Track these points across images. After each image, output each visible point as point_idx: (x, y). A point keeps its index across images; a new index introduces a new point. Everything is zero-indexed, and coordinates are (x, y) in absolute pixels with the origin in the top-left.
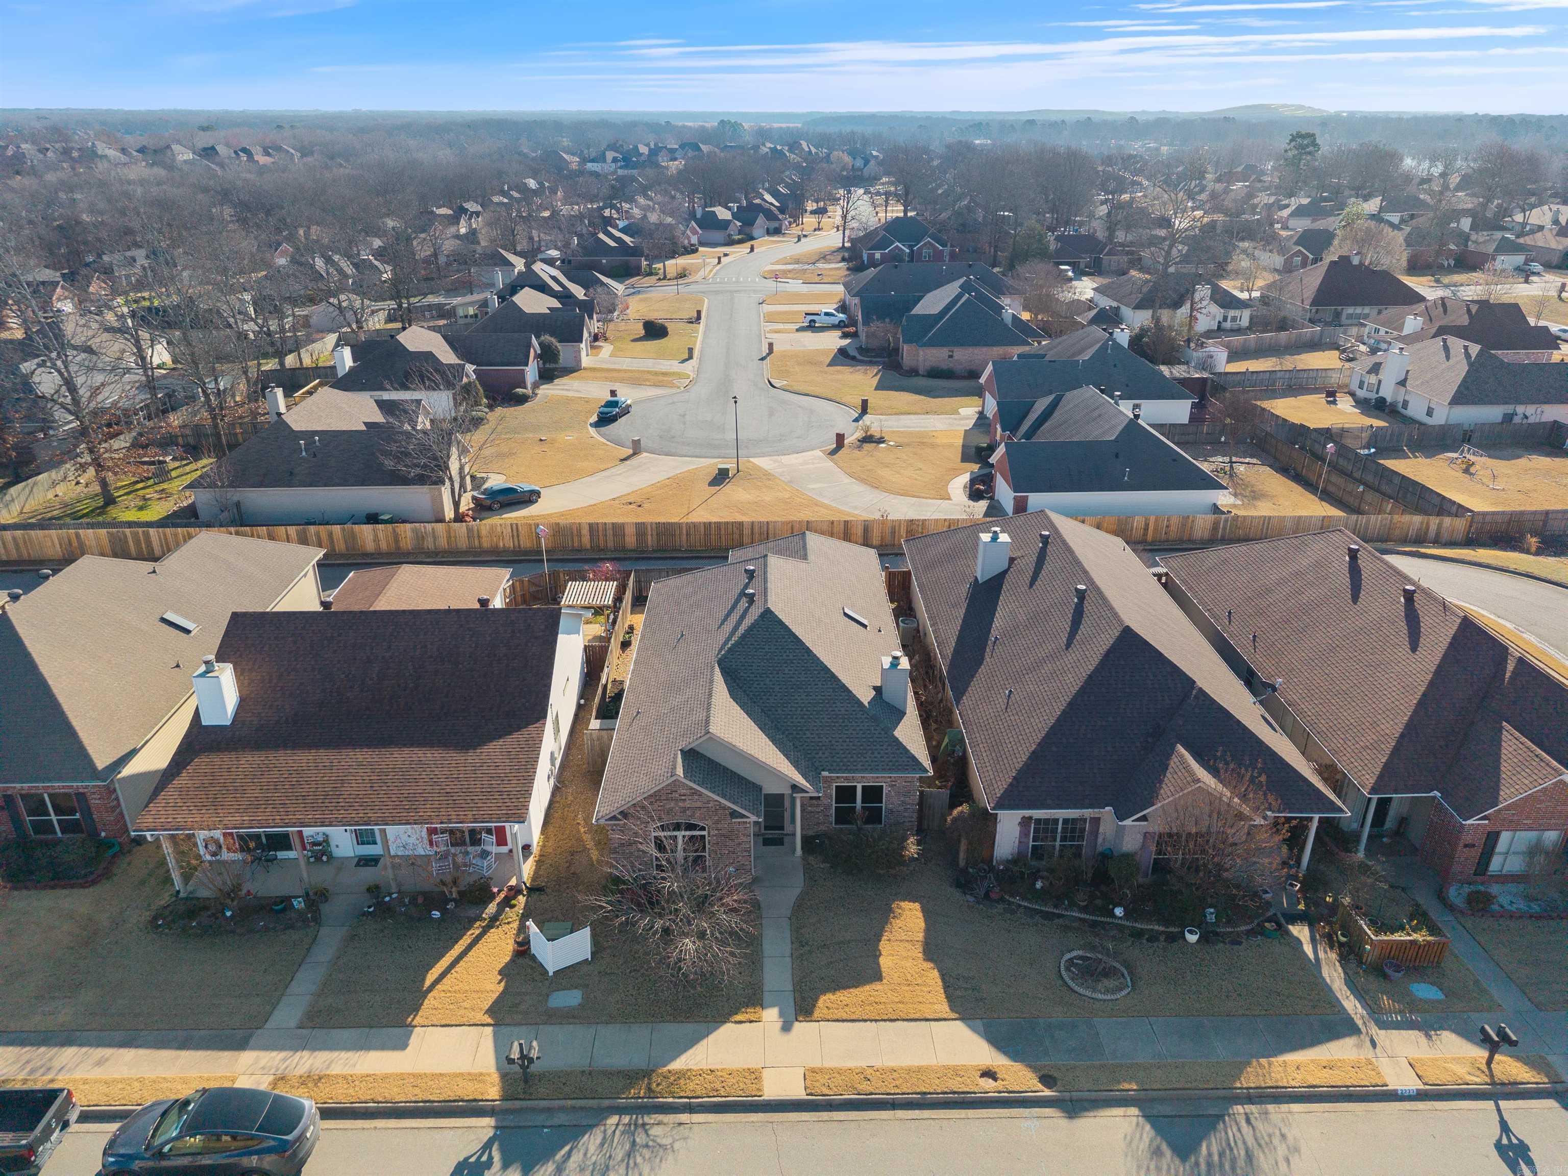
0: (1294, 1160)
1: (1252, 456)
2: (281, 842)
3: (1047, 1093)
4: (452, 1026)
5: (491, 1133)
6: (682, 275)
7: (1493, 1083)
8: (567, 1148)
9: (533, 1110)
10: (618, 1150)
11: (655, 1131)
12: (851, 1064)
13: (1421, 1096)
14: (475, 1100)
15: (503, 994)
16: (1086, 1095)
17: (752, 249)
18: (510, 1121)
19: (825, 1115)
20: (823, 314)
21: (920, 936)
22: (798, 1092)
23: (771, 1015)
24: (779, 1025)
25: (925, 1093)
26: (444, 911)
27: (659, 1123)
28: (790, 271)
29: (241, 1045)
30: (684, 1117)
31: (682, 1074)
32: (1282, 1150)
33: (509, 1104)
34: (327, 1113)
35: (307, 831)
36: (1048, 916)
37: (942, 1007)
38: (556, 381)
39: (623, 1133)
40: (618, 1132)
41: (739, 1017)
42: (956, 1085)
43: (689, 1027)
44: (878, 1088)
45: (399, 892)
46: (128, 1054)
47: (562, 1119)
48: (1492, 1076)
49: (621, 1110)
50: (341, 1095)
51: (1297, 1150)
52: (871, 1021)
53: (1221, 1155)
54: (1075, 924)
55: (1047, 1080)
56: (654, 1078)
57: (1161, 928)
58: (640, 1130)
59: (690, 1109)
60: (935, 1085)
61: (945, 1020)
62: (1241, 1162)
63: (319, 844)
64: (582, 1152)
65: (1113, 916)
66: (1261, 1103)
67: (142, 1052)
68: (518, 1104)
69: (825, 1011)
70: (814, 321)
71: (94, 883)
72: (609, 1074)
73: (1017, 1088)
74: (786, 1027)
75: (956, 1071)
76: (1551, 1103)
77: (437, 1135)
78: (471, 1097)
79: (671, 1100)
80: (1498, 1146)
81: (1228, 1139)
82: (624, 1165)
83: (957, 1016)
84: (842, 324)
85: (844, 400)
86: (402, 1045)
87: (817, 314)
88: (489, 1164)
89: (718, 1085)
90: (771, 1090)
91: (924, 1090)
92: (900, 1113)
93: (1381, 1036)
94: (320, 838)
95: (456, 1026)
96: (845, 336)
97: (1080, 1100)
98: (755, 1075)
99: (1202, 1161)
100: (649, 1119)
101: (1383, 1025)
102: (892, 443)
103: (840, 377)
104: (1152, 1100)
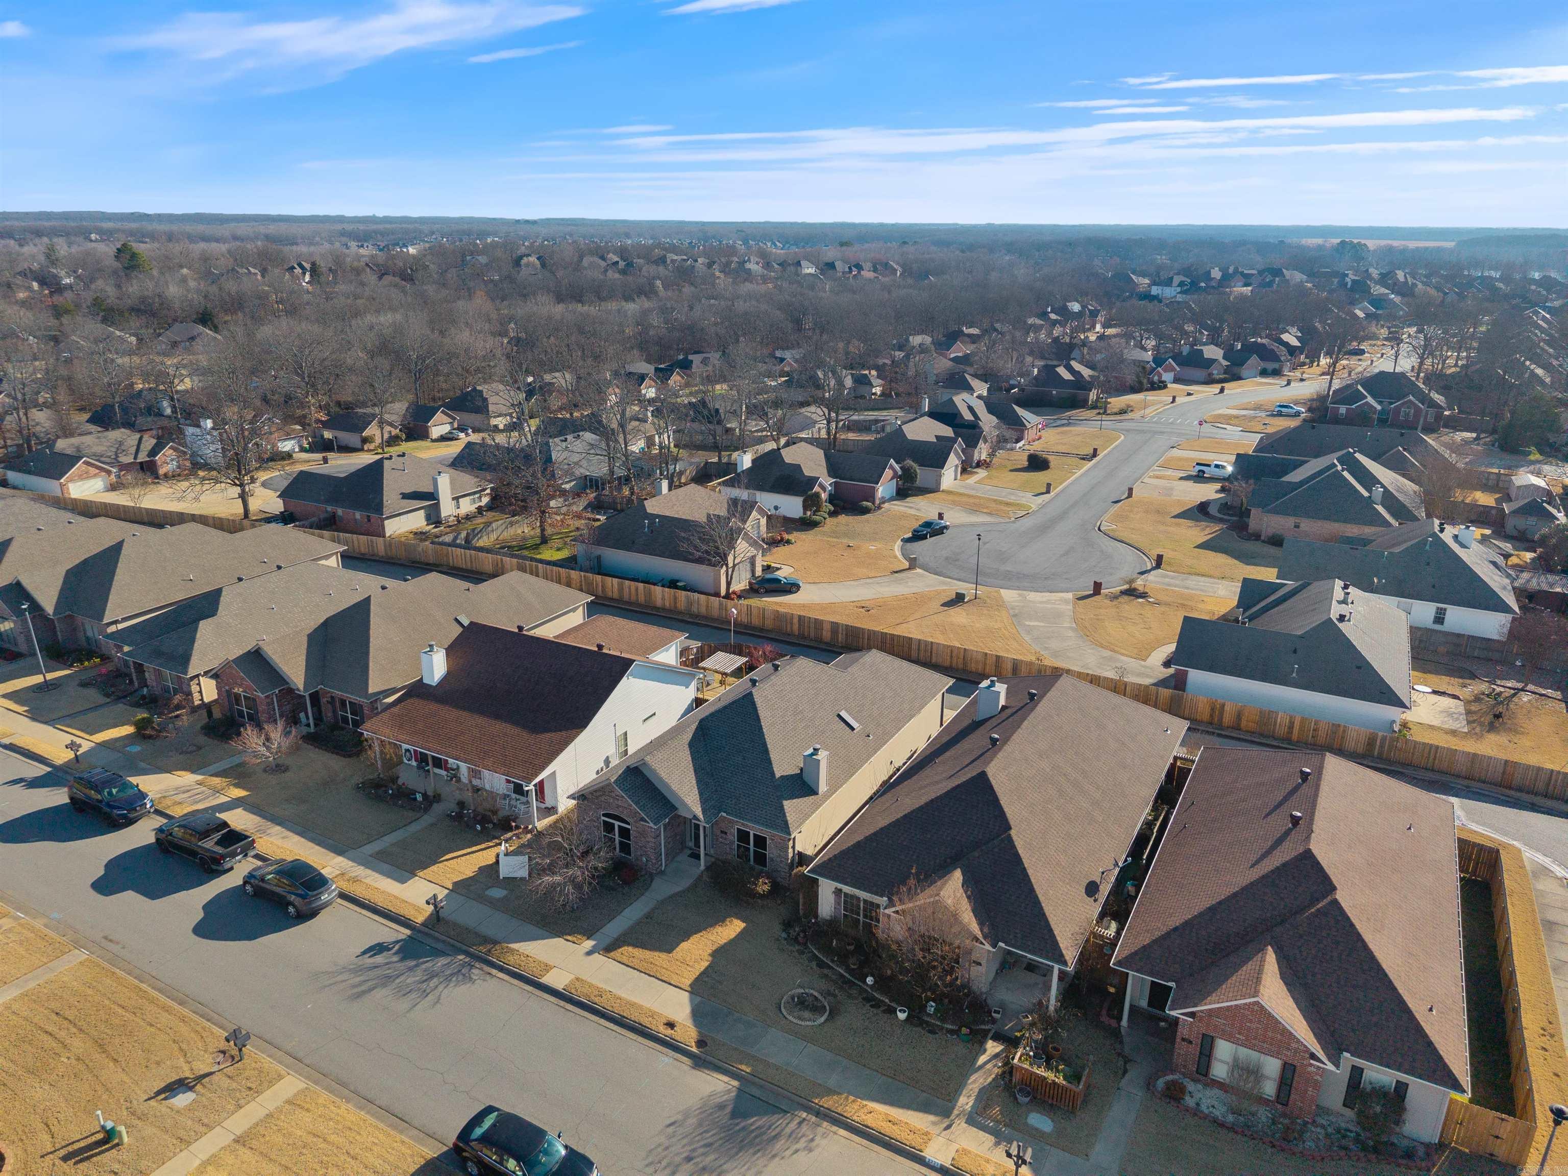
0: (802, 1154)
2: (438, 763)
3: (694, 1050)
4: (434, 883)
5: (404, 937)
6: (1123, 412)
8: (428, 959)
9: (430, 935)
10: (449, 971)
11: (475, 971)
12: (601, 985)
13: (941, 1170)
15: (470, 878)
16: (716, 1061)
17: (1222, 390)
18: (419, 937)
19: (561, 1003)
20: (1213, 466)
21: (723, 941)
22: (559, 986)
23: (589, 944)
24: (587, 950)
25: (624, 1017)
26: (483, 827)
27: (481, 968)
28: (1237, 417)
29: (340, 852)
30: (493, 971)
31: (512, 951)
32: (800, 1145)
33: (422, 928)
34: (343, 896)
35: (450, 761)
36: (821, 965)
37: (688, 983)
38: (908, 499)
39: (459, 964)
40: (457, 963)
41: (569, 938)
42: (646, 1021)
43: (540, 932)
44: (602, 1003)
45: (474, 811)
46: (296, 838)
47: (439, 946)
49: (467, 954)
50: (357, 891)
51: (811, 1150)
53: (759, 1128)
54: (834, 977)
55: (701, 1043)
56: (497, 947)
57: (889, 1003)
58: (468, 967)
59: (501, 969)
60: (634, 1016)
61: (680, 988)
62: (765, 1137)
63: (453, 770)
64: (433, 964)
65: (865, 982)
66: (822, 1118)
67: (303, 840)
68: (426, 930)
69: (619, 955)
70: (1204, 472)
71: (350, 756)
72: (477, 934)
73: (680, 1039)
74: (589, 953)
75: (653, 1014)
77: (382, 927)
78: (410, 918)
79: (495, 960)
81: (773, 1124)
82: (444, 978)
83: (690, 990)
84: (1227, 478)
85: (1151, 552)
86: (403, 881)
87: (1209, 466)
88: (389, 949)
89: (523, 964)
90: (547, 980)
91: (625, 1015)
93: (961, 1124)
94: (455, 767)
95: (436, 884)
96: (1221, 490)
97: (710, 1063)
98: (547, 968)
99: (742, 1124)
100: (477, 964)
101: (970, 1121)
102: (1151, 600)
103: (1173, 529)
104: (754, 1083)
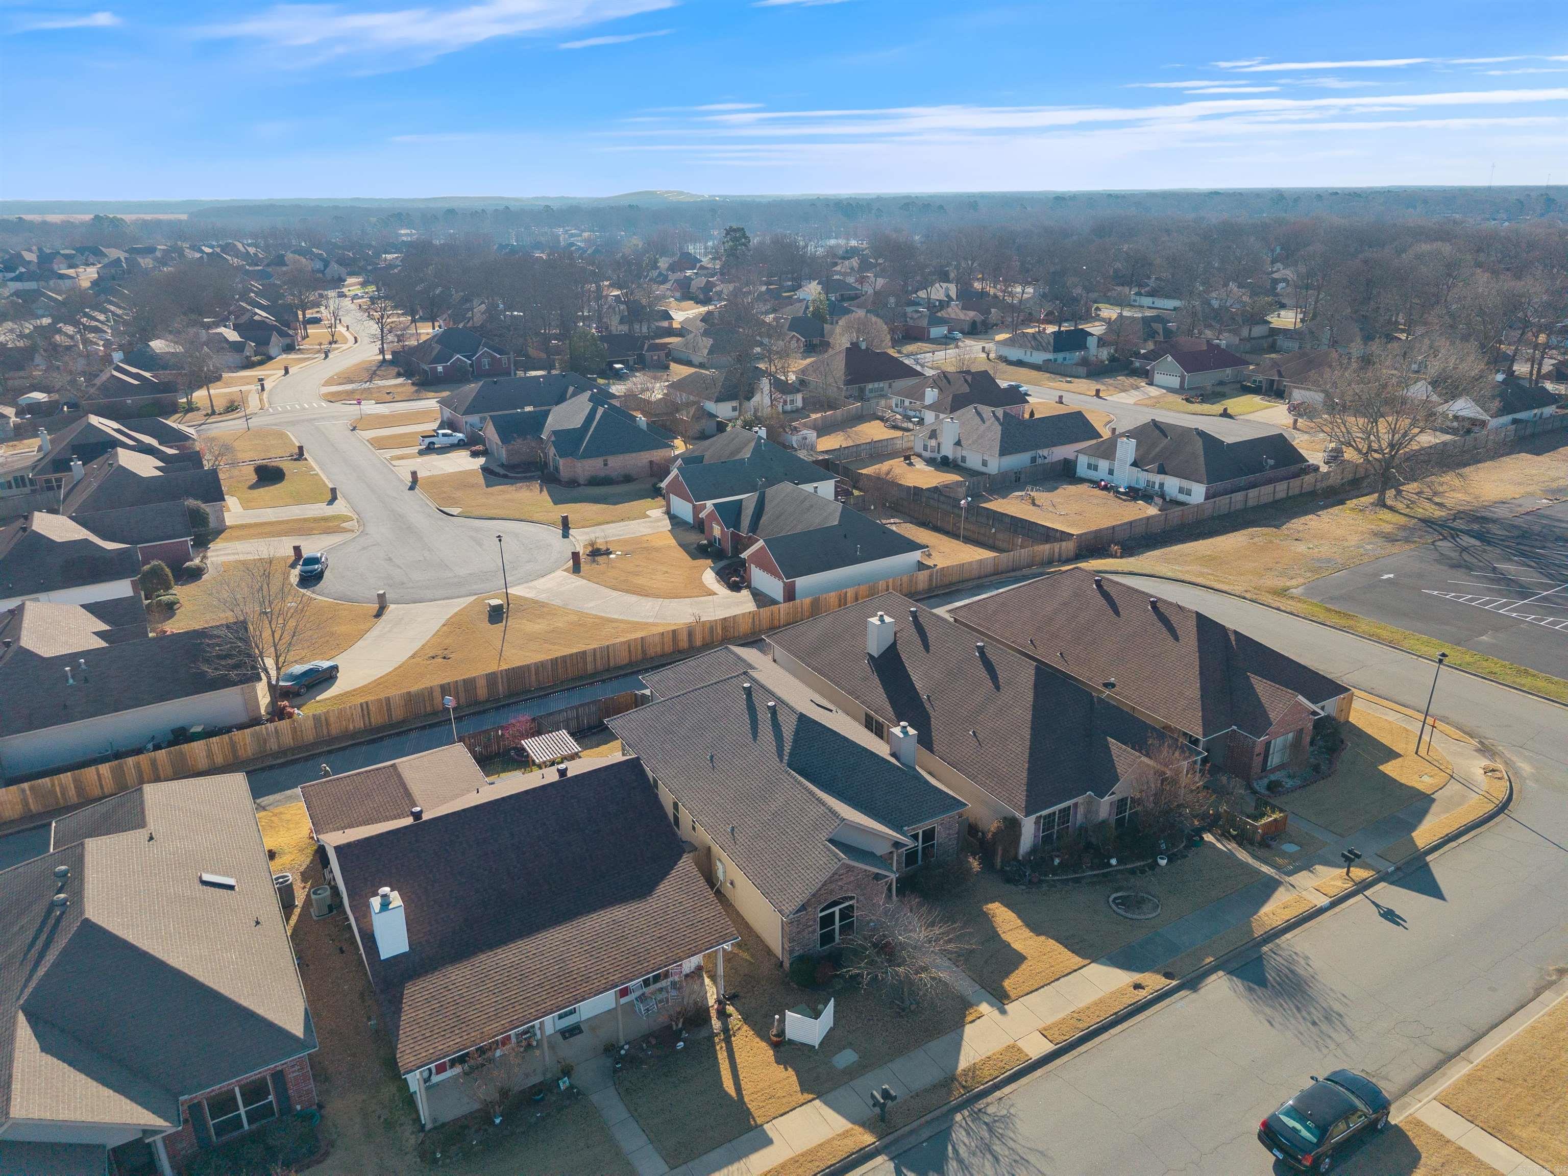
0: (1311, 963)
1: (893, 517)
3: (1174, 983)
4: (788, 1112)
5: (891, 1165)
6: (232, 408)
7: (1356, 884)
8: (950, 1148)
9: (903, 1137)
10: (982, 1132)
11: (990, 1110)
12: (1062, 1015)
13: (1333, 905)
14: (861, 1149)
15: (798, 1075)
16: (1192, 975)
17: (285, 370)
18: (896, 1151)
19: (1075, 1053)
20: (433, 435)
21: (1019, 922)
22: (1049, 1047)
23: (986, 1008)
24: (996, 1012)
26: (684, 1040)
27: (988, 1104)
30: (998, 1094)
31: (970, 1069)
32: (1303, 962)
33: (887, 1140)
37: (1077, 960)
38: (212, 546)
39: (973, 1121)
40: (970, 1123)
41: (968, 1019)
43: (945, 1039)
44: (1092, 1021)
47: (927, 1132)
48: (1353, 880)
49: (959, 1108)
51: (1308, 958)
52: (1046, 985)
53: (1279, 976)
54: (1096, 879)
55: (1168, 975)
56: (959, 1079)
57: (1142, 863)
58: (981, 1115)
60: (1117, 1006)
61: (1085, 966)
62: (1290, 975)
64: (962, 1145)
65: (1111, 866)
66: (1272, 941)
68: (891, 1137)
69: (1015, 991)
70: (433, 443)
71: (326, 1154)
72: (929, 1091)
73: (1159, 987)
74: (1003, 1012)
75: (1120, 993)
76: (1383, 884)
78: (857, 1149)
79: (982, 1087)
80: (1381, 915)
82: (995, 1139)
83: (1089, 961)
84: (462, 443)
85: (535, 519)
86: (767, 1141)
89: (1001, 1064)
90: (1033, 1052)
92: (1113, 1031)
93: (1291, 879)
95: (791, 1110)
96: (475, 454)
97: (1193, 979)
99: (1273, 983)
100: (981, 1104)
101: (1290, 874)
102: (619, 553)
103: (508, 496)
104: (1228, 961)
